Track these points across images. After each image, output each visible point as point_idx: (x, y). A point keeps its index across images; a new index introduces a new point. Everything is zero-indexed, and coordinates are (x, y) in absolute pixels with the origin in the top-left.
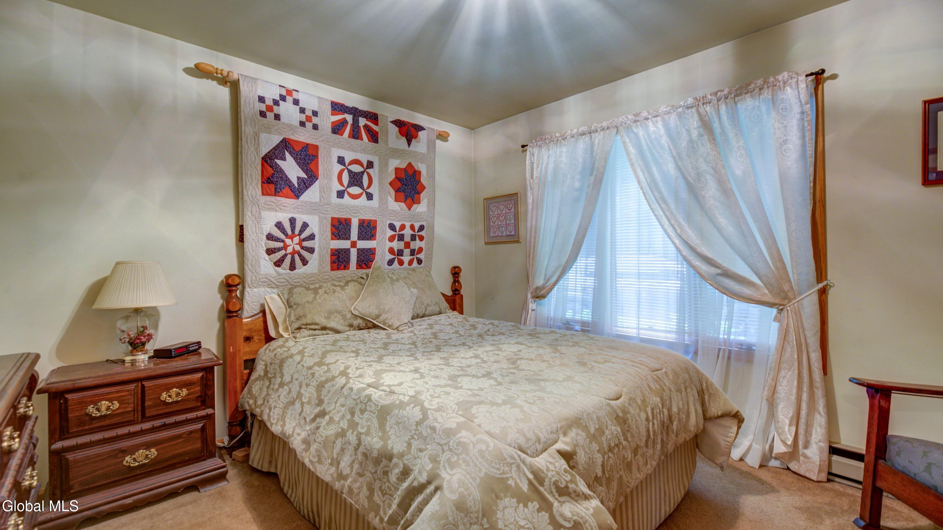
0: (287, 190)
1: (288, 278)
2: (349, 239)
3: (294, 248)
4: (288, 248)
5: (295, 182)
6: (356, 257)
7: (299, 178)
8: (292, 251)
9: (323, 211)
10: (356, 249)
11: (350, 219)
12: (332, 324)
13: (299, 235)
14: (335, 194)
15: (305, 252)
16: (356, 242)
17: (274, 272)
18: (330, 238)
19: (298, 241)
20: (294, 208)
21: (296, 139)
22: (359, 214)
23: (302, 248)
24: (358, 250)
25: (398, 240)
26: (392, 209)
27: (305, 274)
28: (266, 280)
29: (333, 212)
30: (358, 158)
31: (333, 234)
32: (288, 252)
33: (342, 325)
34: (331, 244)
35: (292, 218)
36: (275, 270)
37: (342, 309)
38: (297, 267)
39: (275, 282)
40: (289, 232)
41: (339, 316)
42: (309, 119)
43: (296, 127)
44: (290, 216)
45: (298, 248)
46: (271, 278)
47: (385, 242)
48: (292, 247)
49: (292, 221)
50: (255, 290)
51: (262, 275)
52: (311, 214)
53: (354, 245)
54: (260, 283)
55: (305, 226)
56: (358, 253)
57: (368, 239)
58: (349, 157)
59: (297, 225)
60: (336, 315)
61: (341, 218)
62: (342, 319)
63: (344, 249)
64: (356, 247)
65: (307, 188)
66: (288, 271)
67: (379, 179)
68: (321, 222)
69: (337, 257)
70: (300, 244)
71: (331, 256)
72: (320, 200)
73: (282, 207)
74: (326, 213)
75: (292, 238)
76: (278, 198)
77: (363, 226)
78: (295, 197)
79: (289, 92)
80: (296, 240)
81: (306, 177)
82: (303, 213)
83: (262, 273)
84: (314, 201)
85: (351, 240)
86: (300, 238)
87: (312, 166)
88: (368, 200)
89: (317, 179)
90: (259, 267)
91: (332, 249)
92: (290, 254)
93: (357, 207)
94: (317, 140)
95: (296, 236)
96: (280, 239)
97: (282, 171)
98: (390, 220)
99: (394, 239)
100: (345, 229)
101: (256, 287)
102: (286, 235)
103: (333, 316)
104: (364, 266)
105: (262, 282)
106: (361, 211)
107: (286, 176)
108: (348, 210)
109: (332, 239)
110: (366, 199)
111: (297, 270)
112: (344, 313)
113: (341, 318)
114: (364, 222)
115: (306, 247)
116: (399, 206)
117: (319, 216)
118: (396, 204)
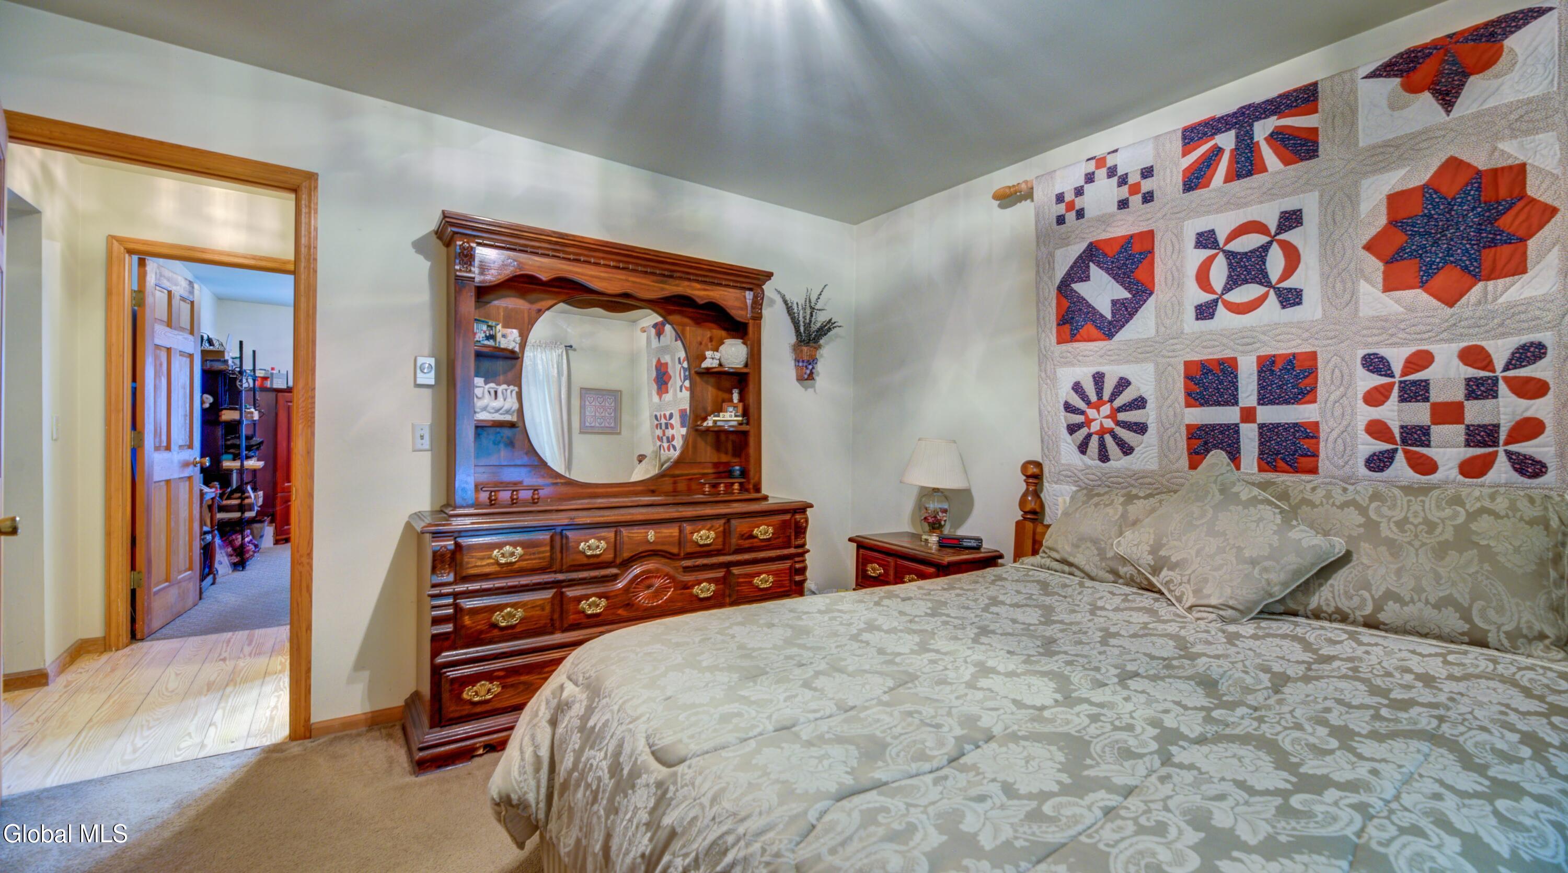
0: (1090, 328)
1: (1099, 474)
2: (1236, 403)
3: (1101, 424)
4: (1093, 424)
5: (1106, 311)
6: (1256, 444)
7: (1114, 303)
8: (1098, 428)
9: (1164, 352)
10: (1254, 426)
11: (1234, 360)
12: (1079, 560)
13: (1111, 401)
14: (1191, 313)
15: (1124, 430)
16: (1254, 408)
17: (1081, 464)
18: (1183, 403)
19: (1108, 412)
20: (1101, 357)
21: (1112, 236)
22: (1257, 345)
23: (1118, 423)
24: (1261, 426)
25: (1402, 399)
26: (1372, 313)
27: (1128, 469)
28: (1070, 474)
29: (1188, 350)
30: (1250, 218)
31: (1188, 394)
32: (1092, 430)
33: (1096, 566)
34: (1186, 415)
35: (1097, 373)
36: (1081, 460)
37: (1102, 537)
38: (1111, 457)
39: (1082, 477)
40: (1093, 398)
41: (1093, 548)
42: (1135, 189)
43: (1112, 215)
44: (1094, 370)
45: (1109, 424)
46: (1076, 471)
47: (1353, 408)
48: (1098, 422)
49: (1099, 379)
50: (1055, 486)
51: (1063, 465)
52: (1137, 361)
53: (1248, 415)
54: (1062, 478)
55: (1123, 384)
56: (1261, 435)
57: (1287, 402)
58: (1222, 225)
59: (1106, 385)
60: (1089, 544)
61: (1207, 360)
62: (1098, 555)
63: (1220, 425)
64: (1254, 421)
65: (1131, 315)
66: (1098, 462)
67: (1323, 246)
68: (1160, 375)
69: (1201, 442)
70: (1112, 416)
71: (1189, 439)
72: (1157, 331)
73: (1080, 358)
74: (1170, 354)
75: (1097, 407)
76: (1076, 345)
77: (1272, 371)
78: (1103, 337)
79: (1100, 162)
80: (1106, 409)
81: (1129, 296)
82: (1118, 362)
83: (1063, 462)
84: (1146, 337)
85: (1241, 404)
86: (1112, 407)
87: (1140, 274)
88: (1284, 307)
89: (1151, 294)
90: (1058, 452)
91: (1189, 427)
92: (1096, 433)
93: (1252, 329)
94: (1150, 222)
95: (1104, 403)
96: (1079, 409)
97: (1081, 300)
98: (1367, 345)
99: (1387, 398)
100: (1221, 383)
101: (1056, 483)
102: (1088, 403)
103: (1083, 546)
104: (1281, 464)
105: (1066, 476)
106: (1262, 337)
107: (1089, 306)
108: (1225, 341)
109: (1188, 405)
110: (1278, 305)
111: (1111, 462)
112: (1103, 546)
113: (1096, 552)
114: (1273, 362)
115: (1123, 422)
116: (1397, 301)
117: (1157, 364)
118: (1385, 297)
